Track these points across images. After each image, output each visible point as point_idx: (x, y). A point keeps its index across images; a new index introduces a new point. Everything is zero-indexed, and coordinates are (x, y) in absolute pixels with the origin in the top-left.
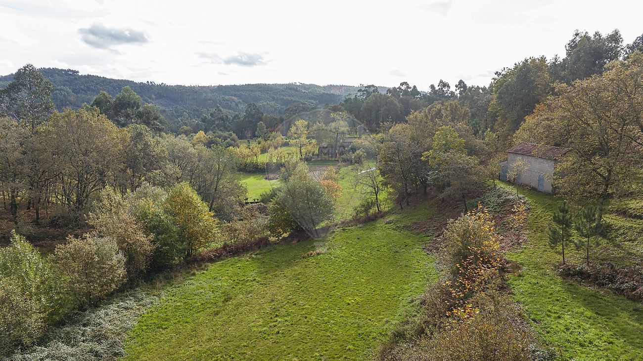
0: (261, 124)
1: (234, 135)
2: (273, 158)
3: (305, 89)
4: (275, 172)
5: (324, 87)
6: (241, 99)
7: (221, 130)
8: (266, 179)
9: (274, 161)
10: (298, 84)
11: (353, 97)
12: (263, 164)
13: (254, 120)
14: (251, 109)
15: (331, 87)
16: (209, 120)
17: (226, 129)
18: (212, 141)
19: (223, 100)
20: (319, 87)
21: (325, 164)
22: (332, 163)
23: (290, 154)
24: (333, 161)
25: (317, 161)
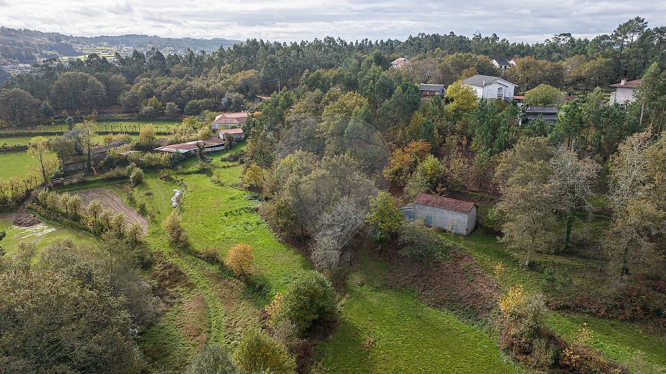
2: (6, 192)
21: (85, 186)
22: (96, 184)
23: (28, 181)
24: (95, 181)
25: (72, 185)
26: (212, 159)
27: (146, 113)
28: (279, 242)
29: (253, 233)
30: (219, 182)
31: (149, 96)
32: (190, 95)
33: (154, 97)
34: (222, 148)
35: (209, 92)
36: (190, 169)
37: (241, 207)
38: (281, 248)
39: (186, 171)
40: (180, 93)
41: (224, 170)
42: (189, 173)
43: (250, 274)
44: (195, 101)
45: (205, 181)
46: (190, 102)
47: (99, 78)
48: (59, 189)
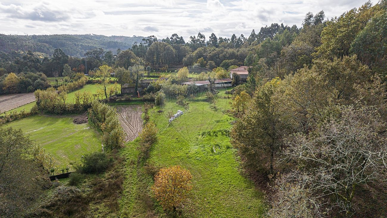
0: (67, 66)
1: (44, 76)
2: (80, 100)
3: (97, 38)
4: (83, 113)
5: (110, 37)
6: (51, 45)
7: (32, 71)
8: (75, 122)
9: (81, 103)
10: (92, 35)
11: (138, 44)
12: (71, 106)
13: (61, 62)
14: (58, 54)
15: (114, 37)
16: (22, 62)
17: (37, 69)
18: (23, 81)
19: (37, 46)
20: (107, 37)
21: (129, 103)
22: (135, 103)
23: (96, 95)
24: (135, 101)
25: (121, 101)
26: (219, 92)
27: (195, 67)
28: (242, 174)
29: (217, 157)
30: (215, 108)
31: (200, 57)
32: (225, 57)
33: (202, 58)
34: (230, 85)
35: (237, 56)
36: (200, 98)
37: (222, 129)
38: (239, 182)
39: (196, 99)
40: (219, 57)
41: (224, 100)
42: (198, 101)
43: (180, 213)
44: (227, 61)
45: (206, 107)
46: (224, 61)
47: (174, 47)
48: (112, 103)
